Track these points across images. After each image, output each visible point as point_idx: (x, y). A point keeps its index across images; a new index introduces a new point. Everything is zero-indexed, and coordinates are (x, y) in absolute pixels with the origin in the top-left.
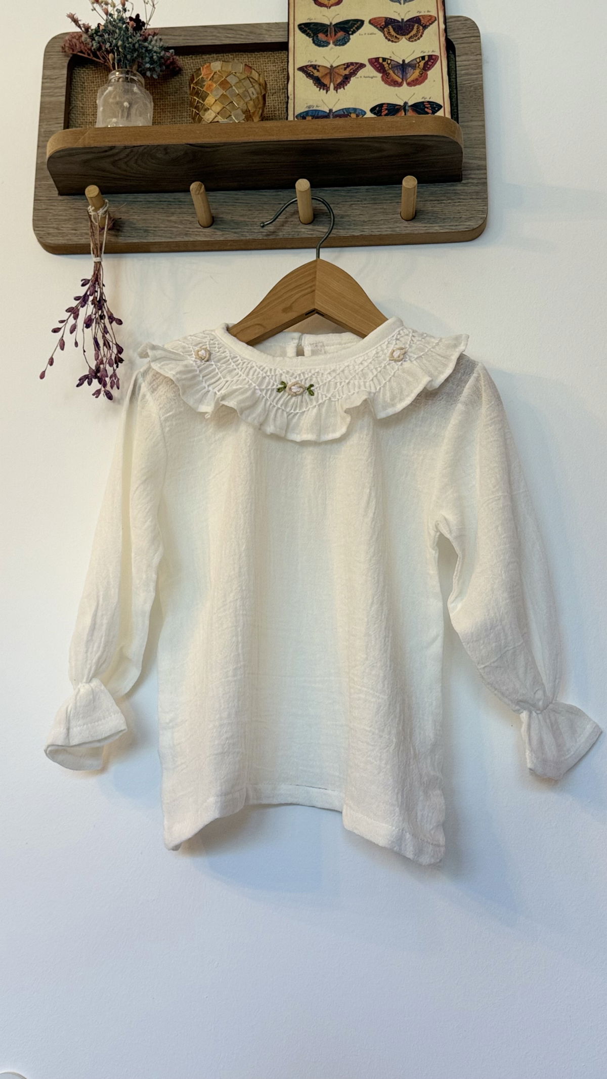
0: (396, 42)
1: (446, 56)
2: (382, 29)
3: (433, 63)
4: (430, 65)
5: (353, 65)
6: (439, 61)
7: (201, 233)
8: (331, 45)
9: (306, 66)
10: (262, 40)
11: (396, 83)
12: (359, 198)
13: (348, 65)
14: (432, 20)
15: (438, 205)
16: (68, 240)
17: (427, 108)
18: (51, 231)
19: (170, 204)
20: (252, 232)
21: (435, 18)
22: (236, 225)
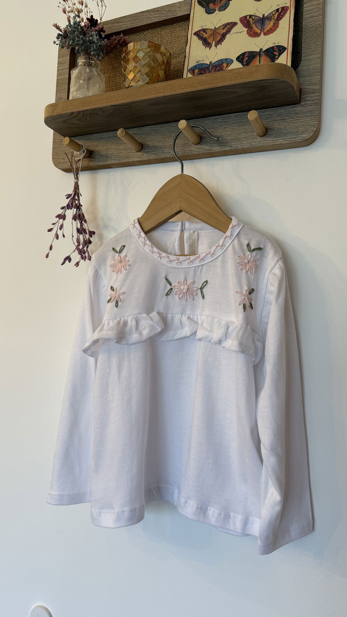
1: (295, 5)
3: (284, 13)
4: (282, 15)
5: (229, 25)
7: (136, 156)
10: (176, 15)
11: (256, 34)
13: (225, 25)
17: (276, 51)
20: (163, 153)
22: (155, 148)
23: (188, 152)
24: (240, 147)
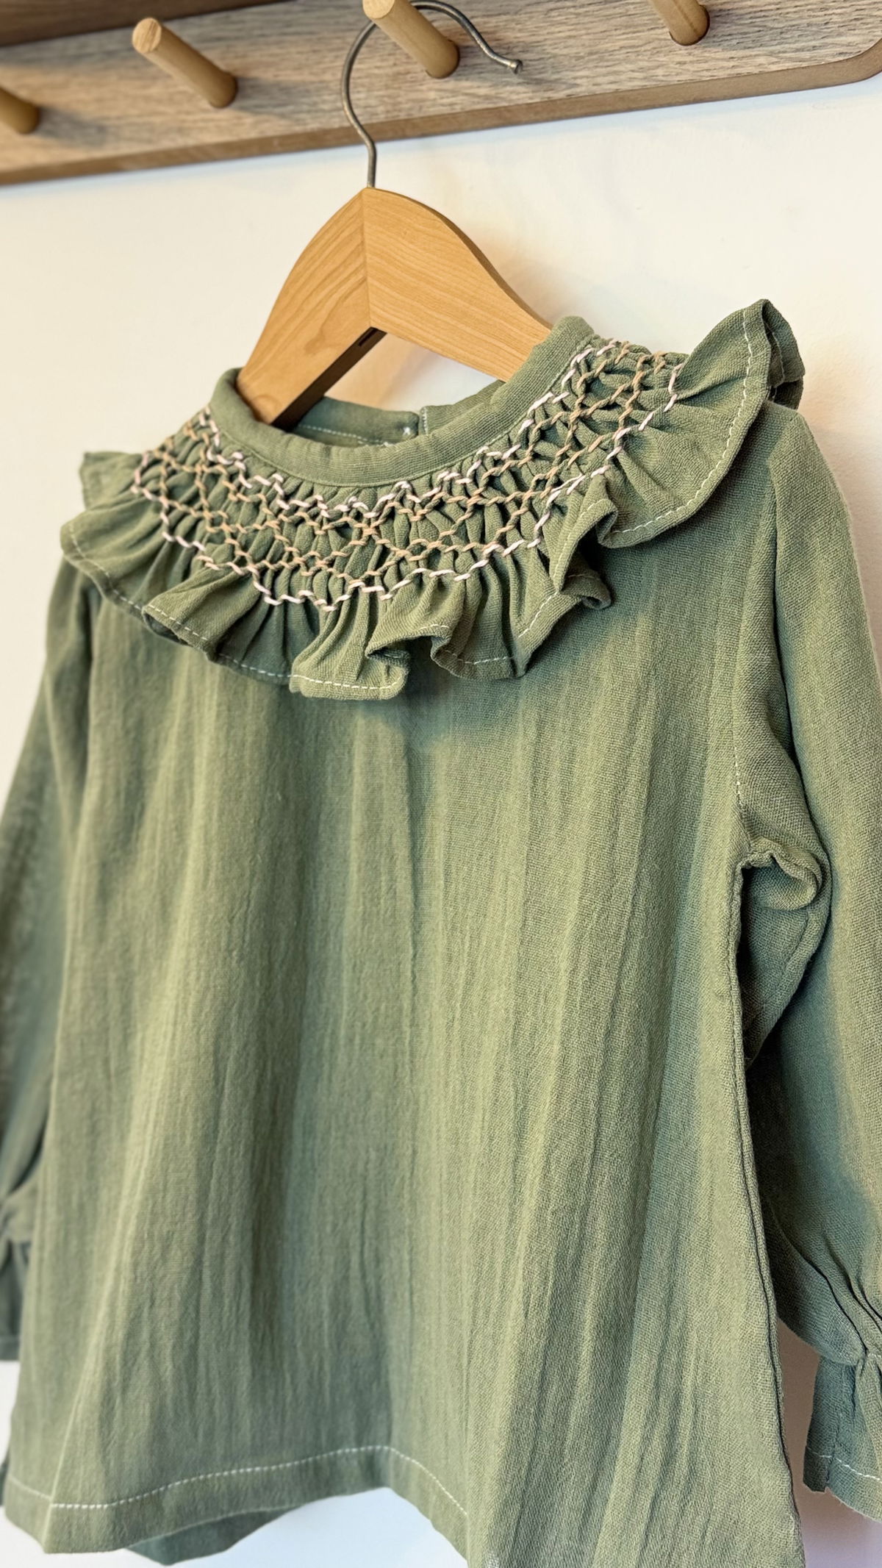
7: (211, 125)
22: (284, 95)
23: (411, 109)
24: (606, 85)
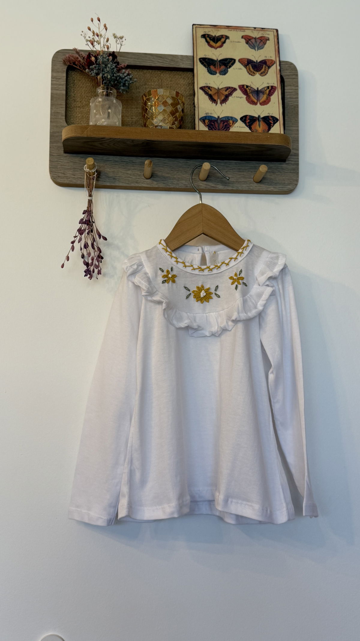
0: (253, 76)
1: (280, 87)
2: (245, 66)
3: (273, 91)
4: (272, 93)
5: (230, 89)
6: (277, 90)
7: (145, 182)
8: (218, 74)
9: (204, 87)
10: (179, 66)
11: (254, 102)
12: (231, 168)
13: (227, 88)
14: (273, 63)
15: (273, 175)
16: (70, 181)
17: (271, 120)
18: (60, 175)
19: (128, 164)
20: (173, 184)
21: (275, 61)
22: (164, 179)
23: (195, 186)
24: (240, 188)
